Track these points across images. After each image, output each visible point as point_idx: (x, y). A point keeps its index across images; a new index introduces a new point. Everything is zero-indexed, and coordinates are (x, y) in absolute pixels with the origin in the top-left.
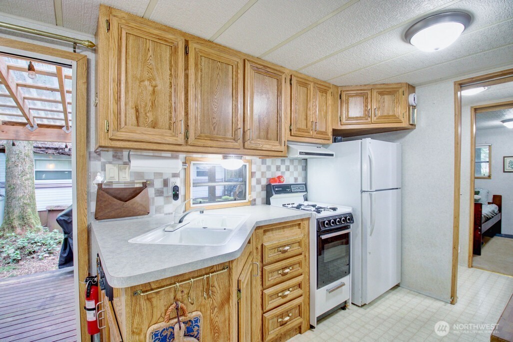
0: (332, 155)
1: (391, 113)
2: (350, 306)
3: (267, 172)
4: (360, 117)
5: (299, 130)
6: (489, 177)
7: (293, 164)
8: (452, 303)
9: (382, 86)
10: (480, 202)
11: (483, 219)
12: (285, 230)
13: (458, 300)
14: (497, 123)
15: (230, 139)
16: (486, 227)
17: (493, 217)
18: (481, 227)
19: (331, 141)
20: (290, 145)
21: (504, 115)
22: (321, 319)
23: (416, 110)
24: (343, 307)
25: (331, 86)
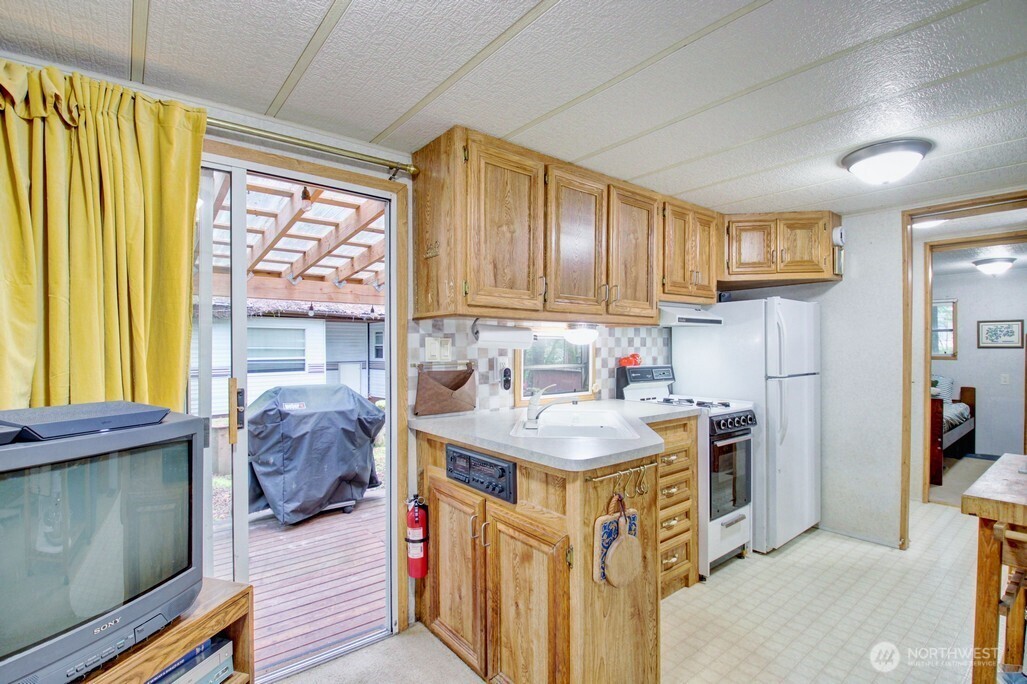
0: (719, 322)
1: (806, 258)
2: (749, 553)
3: (616, 349)
4: (759, 263)
5: (674, 284)
6: (954, 356)
7: (651, 335)
8: (902, 547)
9: (793, 216)
10: (940, 397)
11: (946, 427)
12: (668, 432)
13: (911, 543)
14: (966, 264)
15: (592, 301)
16: (949, 439)
17: (961, 424)
18: (942, 438)
19: (715, 299)
20: (662, 308)
21: (977, 254)
22: (716, 566)
23: (842, 252)
24: (739, 555)
25: (715, 216)
